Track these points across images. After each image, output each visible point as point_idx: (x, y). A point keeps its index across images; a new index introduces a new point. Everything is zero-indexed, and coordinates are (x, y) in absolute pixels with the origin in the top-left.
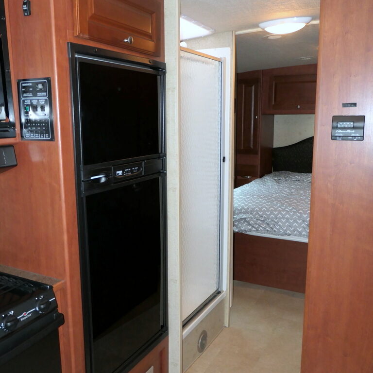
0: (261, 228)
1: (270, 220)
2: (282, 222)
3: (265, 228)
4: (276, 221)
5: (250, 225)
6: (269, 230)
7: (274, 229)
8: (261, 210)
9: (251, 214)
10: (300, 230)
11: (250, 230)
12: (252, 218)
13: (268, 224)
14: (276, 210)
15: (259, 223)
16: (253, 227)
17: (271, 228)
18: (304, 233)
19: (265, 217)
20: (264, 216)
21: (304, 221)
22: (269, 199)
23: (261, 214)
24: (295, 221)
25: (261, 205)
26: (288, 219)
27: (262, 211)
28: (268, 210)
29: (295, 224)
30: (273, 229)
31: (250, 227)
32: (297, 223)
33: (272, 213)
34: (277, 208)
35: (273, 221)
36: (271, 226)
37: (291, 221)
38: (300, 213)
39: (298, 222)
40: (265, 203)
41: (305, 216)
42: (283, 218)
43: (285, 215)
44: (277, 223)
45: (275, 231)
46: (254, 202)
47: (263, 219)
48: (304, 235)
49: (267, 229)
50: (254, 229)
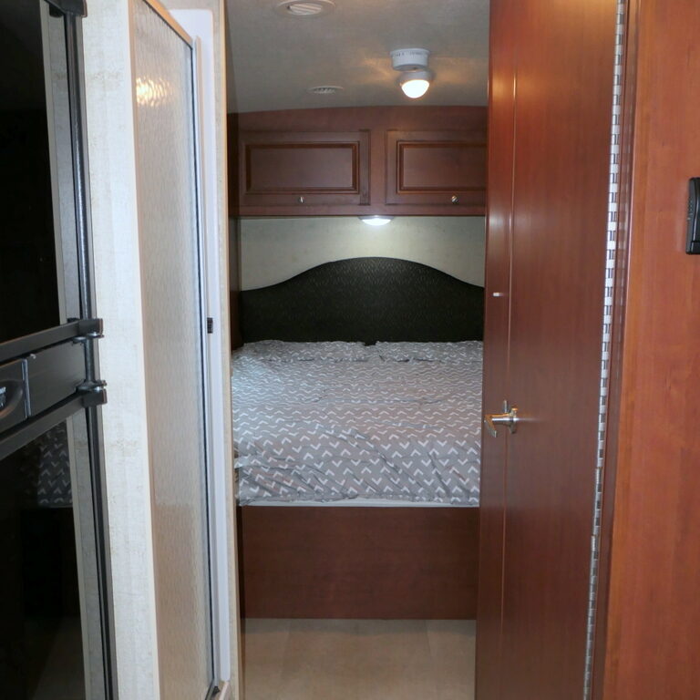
0: (282, 489)
1: (304, 466)
2: (333, 468)
3: (293, 489)
4: (319, 467)
5: (255, 484)
6: (304, 491)
7: (317, 487)
8: (278, 444)
9: (255, 454)
10: (377, 483)
11: (257, 497)
12: (258, 467)
13: (300, 477)
14: (314, 440)
15: (278, 476)
16: (263, 488)
17: (309, 485)
18: (387, 488)
19: (290, 461)
20: (289, 457)
21: (385, 460)
22: (288, 413)
23: (279, 453)
24: (365, 462)
25: (275, 431)
26: (347, 460)
27: (280, 446)
28: (296, 442)
29: (366, 469)
30: (313, 488)
31: (256, 490)
32: (370, 466)
33: (306, 448)
34: (317, 436)
35: (313, 468)
36: (309, 481)
37: (356, 464)
38: (374, 442)
39: (371, 464)
40: (281, 425)
41: (386, 448)
42: (336, 458)
43: (340, 449)
44: (322, 472)
45: (317, 492)
46: (255, 424)
47: (286, 467)
48: (388, 492)
49: (299, 488)
50: (266, 494)
